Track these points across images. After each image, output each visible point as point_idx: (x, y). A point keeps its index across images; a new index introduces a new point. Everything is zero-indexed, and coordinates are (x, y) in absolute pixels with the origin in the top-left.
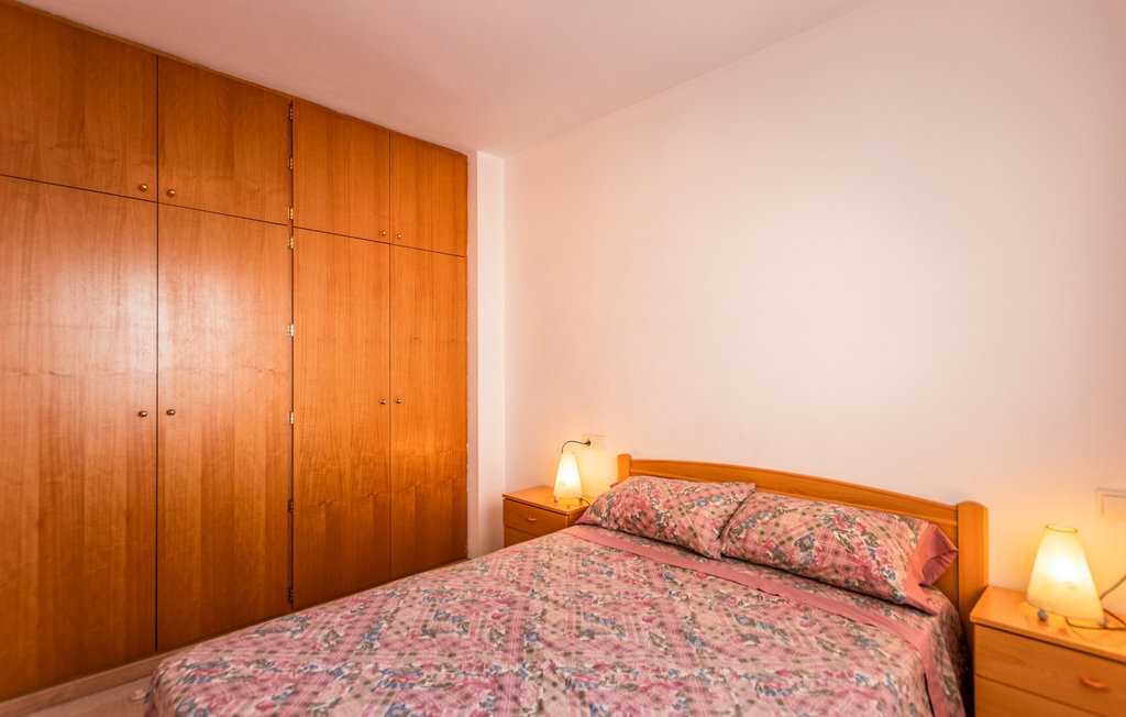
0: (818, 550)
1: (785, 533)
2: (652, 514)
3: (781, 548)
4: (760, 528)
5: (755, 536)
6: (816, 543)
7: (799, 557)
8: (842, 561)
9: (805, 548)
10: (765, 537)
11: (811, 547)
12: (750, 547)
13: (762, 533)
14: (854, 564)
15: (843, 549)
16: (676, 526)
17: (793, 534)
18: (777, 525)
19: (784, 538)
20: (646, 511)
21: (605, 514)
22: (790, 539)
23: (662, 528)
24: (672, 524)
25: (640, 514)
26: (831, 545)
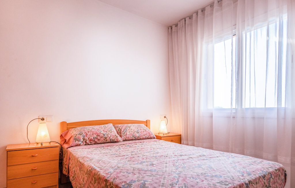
0: (141, 132)
1: (134, 131)
2: (102, 135)
3: (134, 134)
4: (128, 131)
5: (128, 133)
6: (140, 131)
7: (137, 135)
8: (145, 133)
9: (138, 133)
10: (130, 133)
11: (139, 132)
12: (128, 136)
13: (129, 132)
14: (147, 133)
15: (144, 131)
16: (111, 136)
17: (135, 130)
18: (131, 129)
19: (134, 132)
20: (99, 134)
21: (82, 140)
22: (135, 131)
23: (106, 138)
24: (109, 136)
25: (97, 136)
26: (142, 131)
